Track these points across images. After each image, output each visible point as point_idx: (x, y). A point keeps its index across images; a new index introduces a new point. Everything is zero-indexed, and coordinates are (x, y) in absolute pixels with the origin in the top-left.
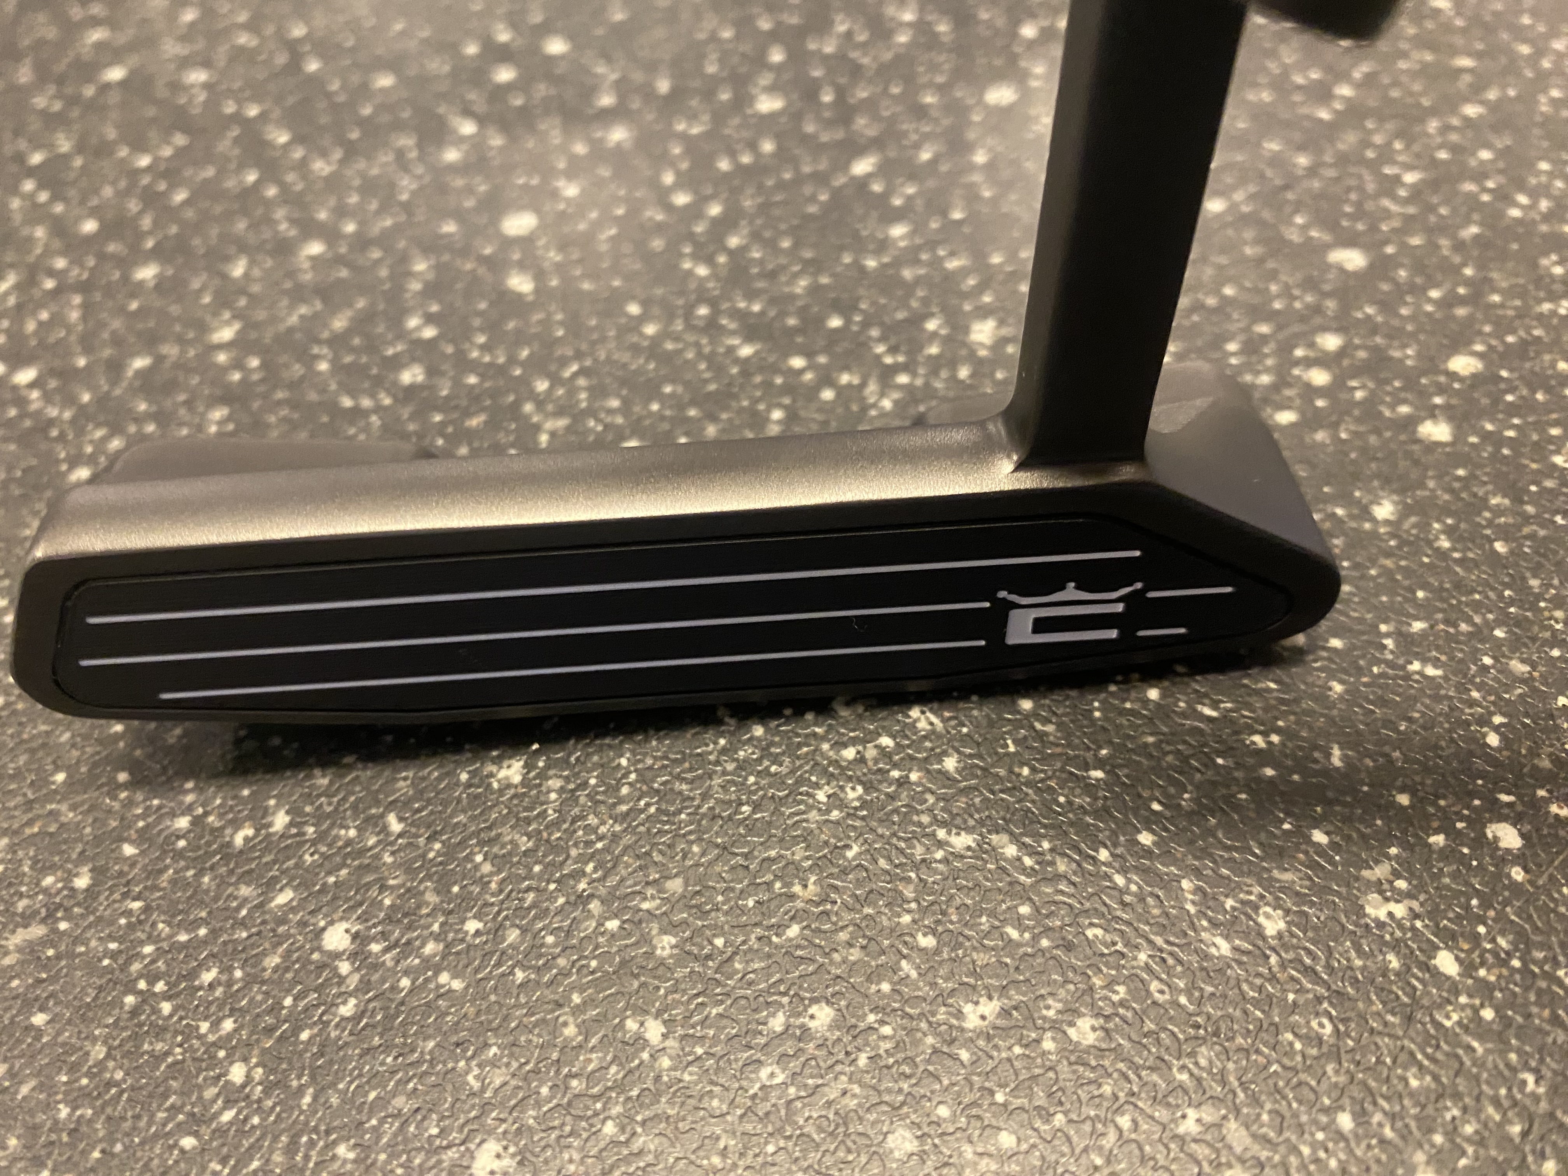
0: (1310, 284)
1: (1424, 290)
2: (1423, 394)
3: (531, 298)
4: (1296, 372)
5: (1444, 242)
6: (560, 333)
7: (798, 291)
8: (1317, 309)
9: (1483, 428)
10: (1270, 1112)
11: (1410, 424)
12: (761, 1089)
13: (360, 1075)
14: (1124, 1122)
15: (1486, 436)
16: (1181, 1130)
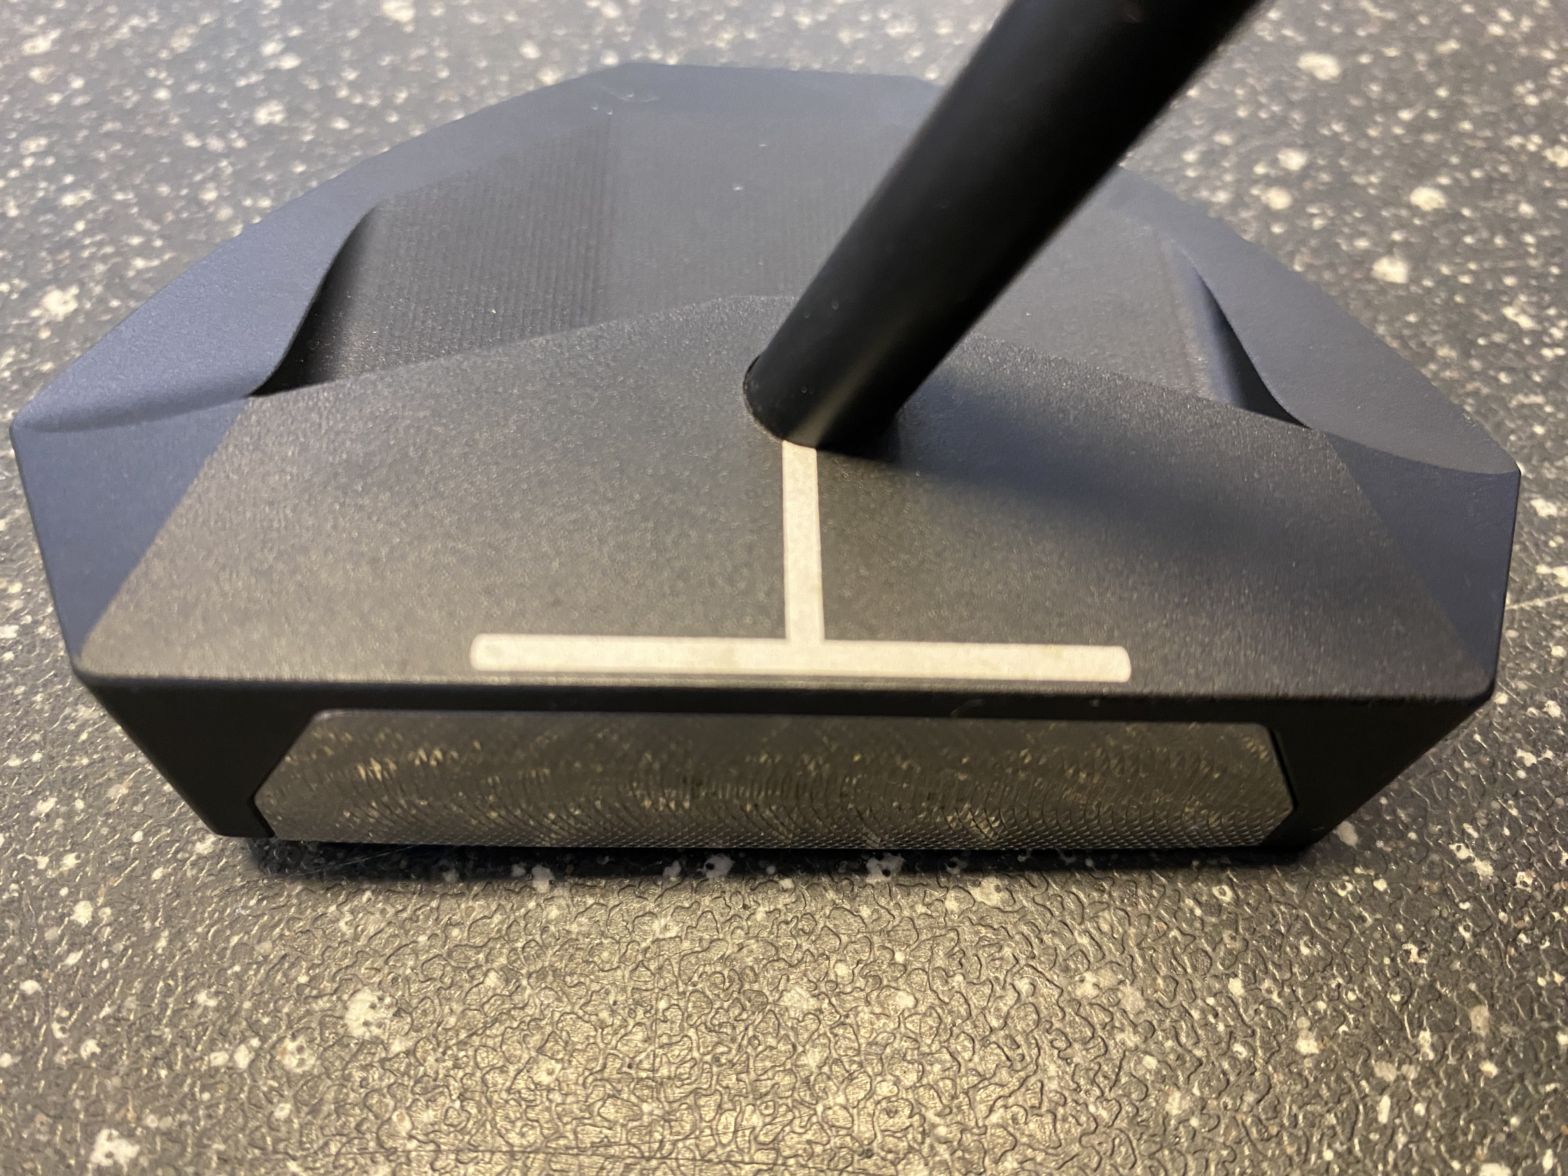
0: (1278, 91)
1: (1396, 108)
2: (1382, 228)
3: (409, 29)
4: (1255, 191)
5: (1421, 57)
6: (444, 74)
7: (721, 45)
8: (1282, 121)
9: (1438, 271)
10: (1165, 978)
11: (1365, 260)
12: (653, 942)
13: (221, 919)
14: (1024, 985)
15: (1443, 281)
16: (1079, 993)
